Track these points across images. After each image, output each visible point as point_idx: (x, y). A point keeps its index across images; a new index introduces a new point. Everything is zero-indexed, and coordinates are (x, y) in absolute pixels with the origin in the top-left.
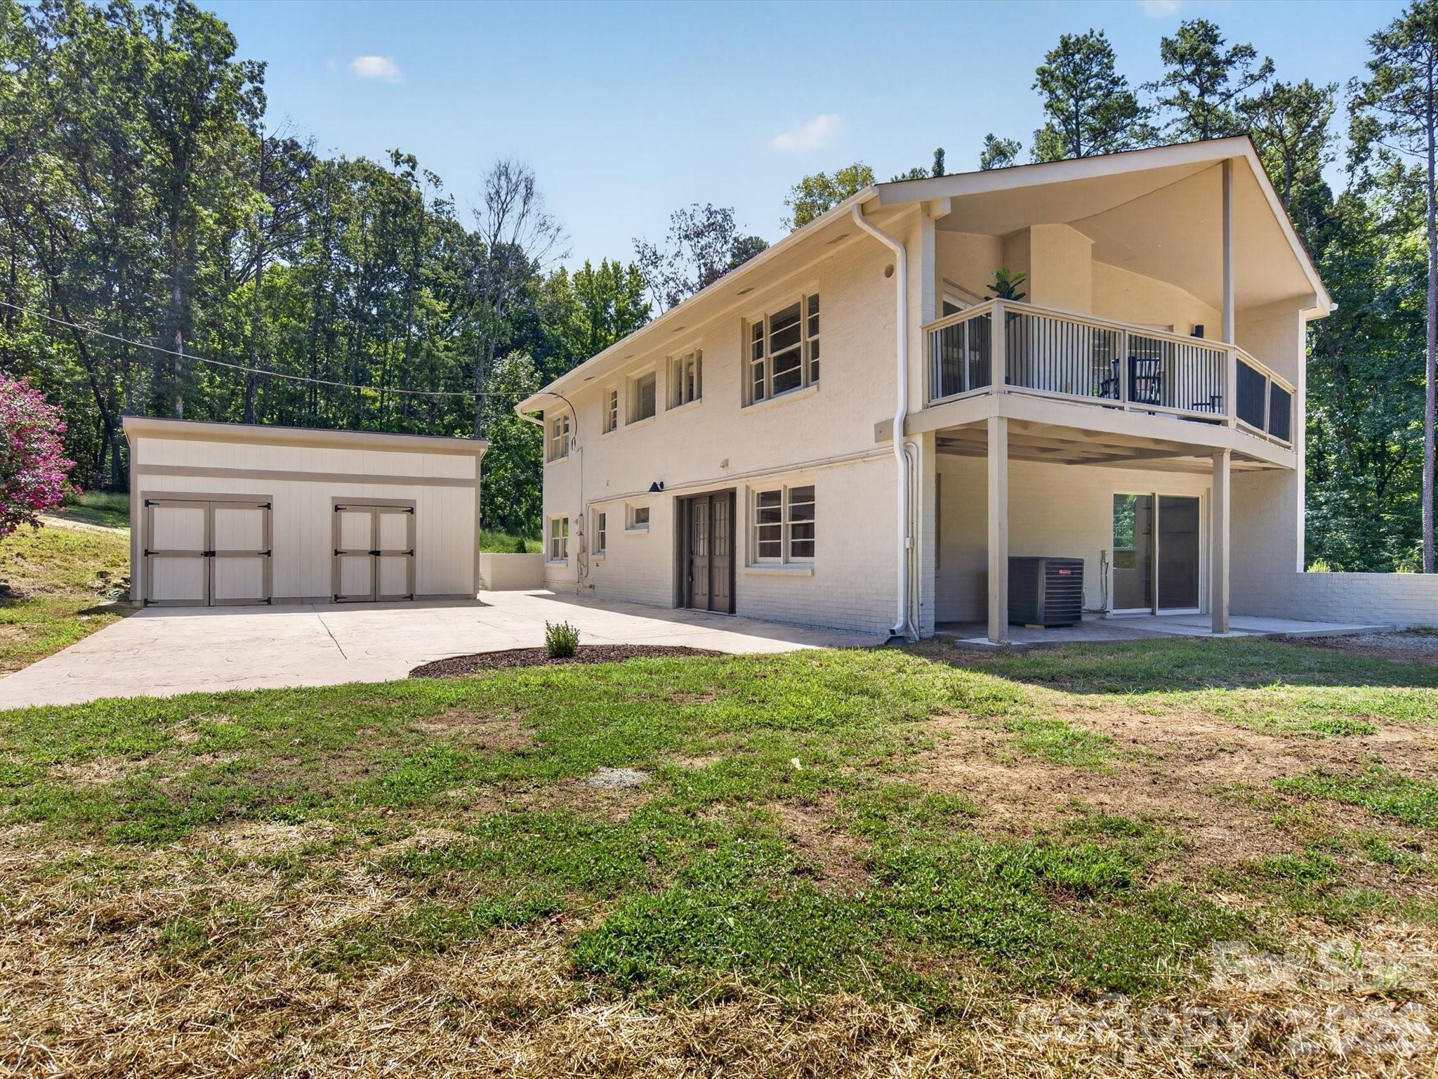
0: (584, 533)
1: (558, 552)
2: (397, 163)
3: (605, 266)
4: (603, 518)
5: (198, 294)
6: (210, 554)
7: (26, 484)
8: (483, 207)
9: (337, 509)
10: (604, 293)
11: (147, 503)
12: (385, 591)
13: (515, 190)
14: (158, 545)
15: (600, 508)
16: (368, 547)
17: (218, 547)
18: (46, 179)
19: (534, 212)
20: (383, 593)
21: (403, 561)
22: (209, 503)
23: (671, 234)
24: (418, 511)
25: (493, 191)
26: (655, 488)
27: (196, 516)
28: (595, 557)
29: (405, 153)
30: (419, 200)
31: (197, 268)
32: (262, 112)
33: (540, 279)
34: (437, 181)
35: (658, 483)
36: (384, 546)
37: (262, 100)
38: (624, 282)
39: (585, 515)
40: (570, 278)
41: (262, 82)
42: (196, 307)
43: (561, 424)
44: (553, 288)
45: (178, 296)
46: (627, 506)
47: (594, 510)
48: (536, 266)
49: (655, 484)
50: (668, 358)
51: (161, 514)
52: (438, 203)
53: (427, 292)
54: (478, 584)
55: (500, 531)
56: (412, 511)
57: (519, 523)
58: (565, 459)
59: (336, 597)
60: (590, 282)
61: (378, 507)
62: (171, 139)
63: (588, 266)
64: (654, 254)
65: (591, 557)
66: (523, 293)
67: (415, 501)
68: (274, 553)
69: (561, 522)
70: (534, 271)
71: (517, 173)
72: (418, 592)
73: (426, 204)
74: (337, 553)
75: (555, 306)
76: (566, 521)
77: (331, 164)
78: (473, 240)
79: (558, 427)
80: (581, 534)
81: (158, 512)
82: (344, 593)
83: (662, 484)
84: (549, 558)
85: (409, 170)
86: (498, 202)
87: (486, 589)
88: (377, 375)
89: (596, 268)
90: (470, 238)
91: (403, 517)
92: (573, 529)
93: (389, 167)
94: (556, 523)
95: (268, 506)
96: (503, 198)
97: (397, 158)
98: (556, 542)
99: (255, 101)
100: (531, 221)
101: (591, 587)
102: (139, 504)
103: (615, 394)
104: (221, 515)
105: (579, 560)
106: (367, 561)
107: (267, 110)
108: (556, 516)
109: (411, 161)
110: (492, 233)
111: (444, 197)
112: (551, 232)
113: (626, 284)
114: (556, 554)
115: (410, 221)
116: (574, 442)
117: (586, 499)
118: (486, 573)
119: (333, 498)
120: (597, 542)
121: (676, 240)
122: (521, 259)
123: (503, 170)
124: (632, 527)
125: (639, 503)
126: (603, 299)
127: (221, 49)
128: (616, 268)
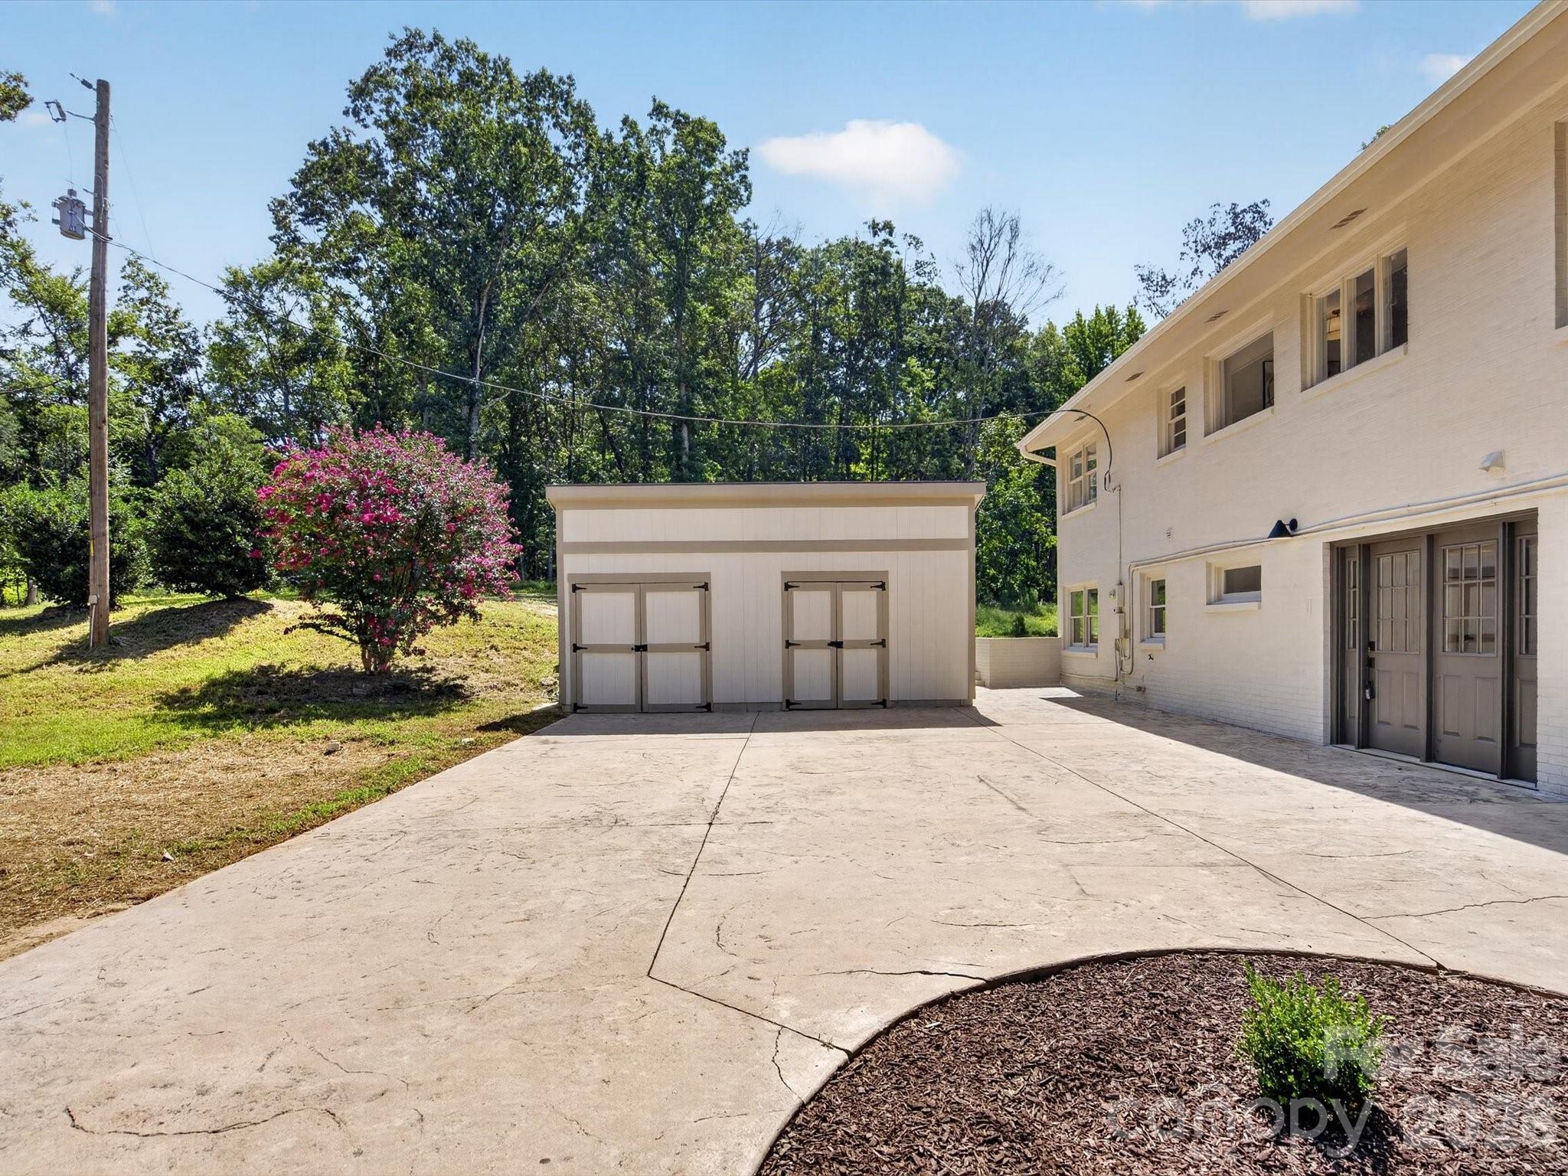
0: (1126, 609)
1: (1082, 636)
2: (875, 234)
3: (1098, 313)
4: (1160, 588)
5: (699, 387)
6: (641, 648)
7: (460, 571)
8: (965, 258)
9: (787, 587)
10: (1098, 341)
11: (575, 588)
12: (849, 694)
13: (999, 235)
14: (585, 641)
15: (1156, 573)
16: (828, 637)
17: (650, 640)
18: (585, 308)
19: (1020, 253)
20: (846, 698)
21: (873, 653)
22: (641, 585)
23: (1186, 249)
24: (891, 585)
25: (975, 242)
26: (1281, 530)
27: (625, 601)
28: (1144, 645)
29: (880, 220)
30: (899, 266)
31: (698, 363)
32: (749, 199)
33: (1027, 335)
34: (916, 242)
35: (1286, 522)
36: (847, 636)
37: (748, 187)
38: (1120, 328)
39: (1127, 584)
40: (1059, 332)
41: (747, 169)
42: (698, 400)
43: (1082, 461)
44: (1042, 343)
45: (683, 392)
46: (1209, 565)
47: (1142, 576)
48: (1024, 320)
49: (1280, 523)
50: (1303, 297)
51: (589, 600)
52: (919, 265)
53: (913, 361)
54: (974, 679)
55: (993, 606)
56: (883, 586)
57: (1014, 596)
58: (1091, 506)
59: (789, 703)
60: (1082, 332)
61: (838, 582)
62: (672, 245)
63: (1079, 315)
64: (1164, 278)
65: (1138, 646)
66: (1011, 351)
67: (886, 572)
68: (714, 647)
69: (1085, 596)
70: (1021, 327)
71: (1001, 215)
72: (893, 697)
73: (907, 269)
74: (788, 644)
75: (1045, 363)
76: (1093, 594)
77: (818, 250)
78: (958, 302)
79: (1080, 465)
80: (1121, 611)
81: (586, 598)
82: (797, 697)
83: (1294, 524)
84: (1068, 643)
85: (887, 237)
86: (982, 252)
87: (983, 685)
88: (866, 452)
89: (1088, 316)
90: (953, 302)
91: (873, 595)
92: (1106, 605)
93: (867, 238)
94: (1076, 596)
95: (706, 587)
96: (986, 246)
97: (875, 228)
98: (1077, 623)
99: (742, 191)
100: (1017, 267)
101: (1139, 689)
102: (567, 588)
103: (1180, 394)
104: (653, 599)
105: (1117, 648)
106: (826, 655)
107: (752, 198)
108: (1077, 587)
109: (889, 227)
110: (976, 285)
111: (925, 257)
112: (1041, 272)
113: (1123, 329)
114: (1077, 639)
115: (890, 288)
116: (1108, 479)
117: (1126, 560)
118: (984, 665)
119: (783, 573)
120: (1149, 621)
121: (1192, 254)
122: (1006, 316)
123: (985, 215)
124: (1219, 600)
125: (1241, 560)
126: (1097, 348)
127: (709, 144)
128: (1111, 313)
